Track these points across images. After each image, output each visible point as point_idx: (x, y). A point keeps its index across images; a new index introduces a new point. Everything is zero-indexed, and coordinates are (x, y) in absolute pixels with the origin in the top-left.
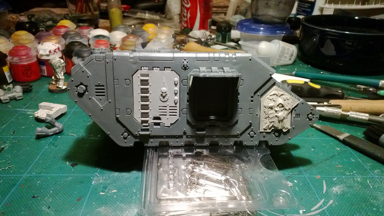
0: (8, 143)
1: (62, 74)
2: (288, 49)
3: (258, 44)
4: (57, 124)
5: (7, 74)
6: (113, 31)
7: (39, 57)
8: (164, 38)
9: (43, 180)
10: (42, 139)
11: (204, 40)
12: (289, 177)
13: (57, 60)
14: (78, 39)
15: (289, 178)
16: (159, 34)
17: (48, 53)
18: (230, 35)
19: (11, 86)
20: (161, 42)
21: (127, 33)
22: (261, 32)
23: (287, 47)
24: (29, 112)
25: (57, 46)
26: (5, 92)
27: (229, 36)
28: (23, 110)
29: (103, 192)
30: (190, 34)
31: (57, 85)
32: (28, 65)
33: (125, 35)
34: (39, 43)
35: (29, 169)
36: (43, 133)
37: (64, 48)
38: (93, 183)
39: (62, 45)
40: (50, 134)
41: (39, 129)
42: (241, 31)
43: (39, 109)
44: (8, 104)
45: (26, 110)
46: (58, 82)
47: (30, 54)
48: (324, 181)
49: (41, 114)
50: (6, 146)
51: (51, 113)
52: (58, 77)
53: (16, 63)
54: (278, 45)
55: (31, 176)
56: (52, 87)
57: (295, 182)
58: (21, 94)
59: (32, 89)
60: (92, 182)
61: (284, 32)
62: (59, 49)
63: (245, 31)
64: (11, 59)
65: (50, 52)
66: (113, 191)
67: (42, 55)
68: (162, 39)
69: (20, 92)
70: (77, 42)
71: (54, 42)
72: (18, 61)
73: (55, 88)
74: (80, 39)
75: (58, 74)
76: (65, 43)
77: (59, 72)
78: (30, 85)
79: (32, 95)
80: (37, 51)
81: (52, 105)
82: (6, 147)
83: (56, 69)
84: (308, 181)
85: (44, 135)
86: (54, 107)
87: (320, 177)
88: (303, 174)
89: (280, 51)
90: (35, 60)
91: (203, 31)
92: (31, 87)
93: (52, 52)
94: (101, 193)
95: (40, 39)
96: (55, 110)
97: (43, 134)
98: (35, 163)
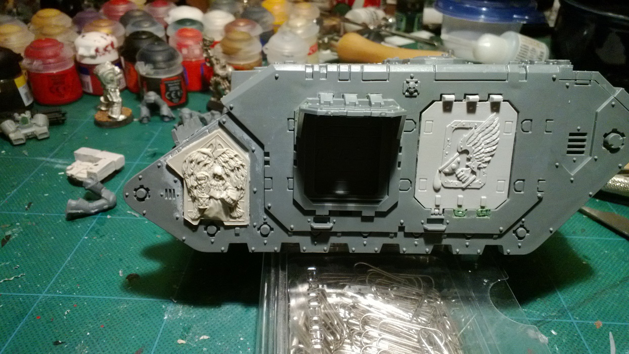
0: (18, 226)
1: (118, 94)
2: (534, 50)
3: (476, 39)
4: (105, 193)
5: (23, 90)
6: (211, 10)
7: (78, 59)
8: (301, 27)
9: (75, 306)
10: (77, 220)
11: (374, 29)
12: (540, 321)
13: (107, 67)
14: (147, 27)
15: (541, 323)
16: (292, 16)
17: (93, 52)
18: (421, 18)
19: (27, 114)
20: (296, 35)
21: (235, 14)
22: (483, 17)
23: (531, 47)
24: (58, 164)
25: (110, 39)
26: (18, 125)
27: (419, 20)
28: (48, 159)
29: (182, 339)
30: (349, 16)
31: (110, 114)
32: (58, 74)
33: (230, 18)
34: (79, 33)
35: (52, 282)
36: (79, 209)
37: (121, 44)
38: (165, 318)
39: (118, 38)
40: (93, 211)
41: (73, 203)
42: (443, 13)
43: (75, 161)
44: (24, 147)
45: (53, 160)
46: (110, 109)
47: (62, 54)
48: (610, 333)
49: (79, 170)
50: (14, 232)
51: (96, 170)
52: (110, 100)
53: (37, 70)
54: (514, 43)
55: (53, 298)
56: (100, 117)
57: (552, 334)
58: (45, 129)
59: (65, 120)
60: (164, 316)
61: (527, 18)
62: (112, 45)
63: (453, 13)
64: (29, 64)
65: (97, 51)
66: (202, 338)
67: (83, 57)
68: (297, 28)
69: (44, 126)
70: (144, 33)
71: (105, 31)
72: (41, 68)
73: (105, 119)
74: (150, 26)
75: (111, 93)
76: (125, 33)
77: (113, 90)
78: (62, 112)
79: (65, 130)
80: (75, 49)
81: (98, 153)
82: (14, 234)
83: (106, 84)
84: (579, 332)
85: (81, 213)
86: (100, 157)
87: (601, 325)
88: (567, 317)
89: (518, 53)
90: (71, 65)
91: (371, 9)
92: (64, 115)
93: (101, 50)
94: (180, 341)
95: (81, 26)
96: (102, 164)
97: (79, 211)
98: (64, 269)
